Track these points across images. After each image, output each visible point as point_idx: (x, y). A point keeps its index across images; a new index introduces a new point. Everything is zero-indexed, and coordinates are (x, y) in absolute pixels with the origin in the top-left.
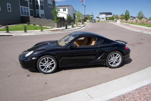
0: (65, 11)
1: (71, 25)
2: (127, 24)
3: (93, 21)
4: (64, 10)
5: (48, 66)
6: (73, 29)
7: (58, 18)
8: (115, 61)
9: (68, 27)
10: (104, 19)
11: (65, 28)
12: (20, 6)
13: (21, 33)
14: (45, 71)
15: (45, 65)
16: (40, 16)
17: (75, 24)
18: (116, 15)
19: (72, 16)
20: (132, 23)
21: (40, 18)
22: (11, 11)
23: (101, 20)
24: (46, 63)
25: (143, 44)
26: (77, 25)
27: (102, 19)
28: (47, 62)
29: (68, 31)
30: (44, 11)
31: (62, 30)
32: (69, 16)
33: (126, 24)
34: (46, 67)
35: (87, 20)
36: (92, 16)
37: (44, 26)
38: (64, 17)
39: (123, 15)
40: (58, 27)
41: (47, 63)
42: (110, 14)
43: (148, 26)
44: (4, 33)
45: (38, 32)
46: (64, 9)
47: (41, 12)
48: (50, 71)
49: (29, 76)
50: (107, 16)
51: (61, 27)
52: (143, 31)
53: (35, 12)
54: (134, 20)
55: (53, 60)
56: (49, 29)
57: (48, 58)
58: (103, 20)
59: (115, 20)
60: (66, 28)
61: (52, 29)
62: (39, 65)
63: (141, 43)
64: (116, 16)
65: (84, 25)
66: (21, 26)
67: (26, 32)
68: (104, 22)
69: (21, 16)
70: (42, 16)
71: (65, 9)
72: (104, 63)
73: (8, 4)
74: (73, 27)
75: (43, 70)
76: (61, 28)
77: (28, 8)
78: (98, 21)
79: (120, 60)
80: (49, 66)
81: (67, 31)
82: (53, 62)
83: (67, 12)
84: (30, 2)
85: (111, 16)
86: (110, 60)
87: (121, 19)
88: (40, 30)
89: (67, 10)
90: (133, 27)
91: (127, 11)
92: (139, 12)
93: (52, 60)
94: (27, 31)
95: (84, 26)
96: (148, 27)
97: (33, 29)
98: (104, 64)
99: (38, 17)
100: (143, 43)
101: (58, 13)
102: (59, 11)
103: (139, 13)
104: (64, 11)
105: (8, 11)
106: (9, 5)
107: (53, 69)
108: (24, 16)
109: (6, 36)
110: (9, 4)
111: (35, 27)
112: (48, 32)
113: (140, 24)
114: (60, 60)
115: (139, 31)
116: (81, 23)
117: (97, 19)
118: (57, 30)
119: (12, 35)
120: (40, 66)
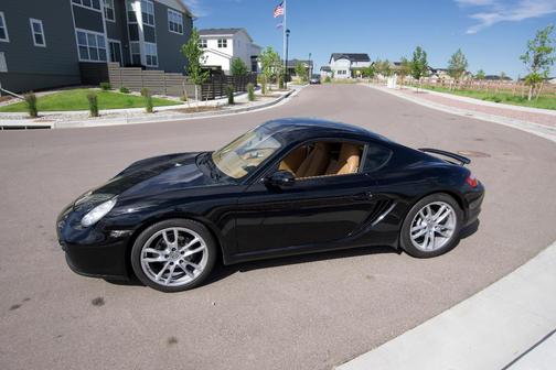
0: (225, 46)
1: (245, 91)
2: (420, 90)
3: (314, 81)
4: (222, 44)
5: (177, 263)
6: (255, 104)
7: (203, 70)
8: (434, 229)
9: (236, 99)
10: (344, 72)
11: (226, 100)
12: (76, 29)
13: (81, 119)
14: (166, 283)
15: (166, 256)
16: (144, 62)
17: (258, 88)
18: (383, 61)
19: (248, 64)
20: (433, 88)
21: (144, 68)
22: (44, 45)
23: (336, 76)
24: (168, 251)
25: (489, 156)
26: (263, 92)
27: (339, 72)
28: (175, 244)
29: (237, 111)
30: (155, 45)
31: (218, 107)
32: (237, 65)
33: (415, 89)
34: (172, 264)
35: (293, 78)
36: (310, 63)
37: (156, 96)
38: (220, 67)
39: (405, 63)
40: (204, 100)
41: (173, 249)
42: (364, 58)
43: (483, 96)
44: (21, 119)
45: (137, 115)
46: (220, 41)
47: (147, 49)
48: (187, 279)
49: (98, 302)
50: (354, 65)
51: (213, 99)
52: (470, 112)
53: (126, 50)
54: (435, 77)
55: (197, 239)
56: (174, 103)
57: (176, 230)
58: (342, 76)
59: (380, 76)
60: (231, 102)
61: (185, 106)
62: (142, 259)
63: (484, 155)
64: (385, 64)
65: (287, 93)
66: (80, 94)
67: (97, 116)
68: (345, 81)
69: (81, 63)
70: (149, 63)
71: (225, 41)
72: (394, 240)
73: (32, 21)
74: (252, 98)
75: (156, 278)
76: (213, 103)
77: (102, 37)
78: (328, 80)
79: (452, 225)
80: (181, 262)
81: (232, 111)
82: (197, 245)
83: (229, 50)
84: (110, 16)
85: (366, 65)
86: (415, 229)
87: (398, 74)
88: (144, 109)
89: (230, 43)
90: (438, 100)
91: (419, 49)
92: (455, 52)
93: (193, 238)
94: (100, 112)
95: (287, 96)
96: (484, 99)
97: (120, 104)
98: (395, 245)
99: (137, 64)
100: (488, 153)
101: (203, 52)
102: (205, 46)
103: (454, 58)
104: (220, 46)
105: (36, 44)
106: (36, 26)
107: (197, 273)
108: (90, 61)
109: (29, 128)
110: (37, 21)
111: (126, 99)
112: (171, 114)
113: (455, 91)
114: (224, 232)
115: (460, 112)
116: (276, 86)
117: (324, 74)
118: (201, 109)
119: (49, 127)
120: (145, 261)
